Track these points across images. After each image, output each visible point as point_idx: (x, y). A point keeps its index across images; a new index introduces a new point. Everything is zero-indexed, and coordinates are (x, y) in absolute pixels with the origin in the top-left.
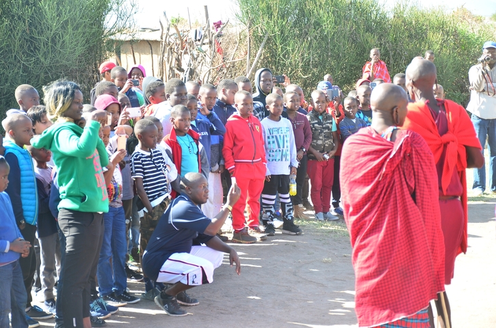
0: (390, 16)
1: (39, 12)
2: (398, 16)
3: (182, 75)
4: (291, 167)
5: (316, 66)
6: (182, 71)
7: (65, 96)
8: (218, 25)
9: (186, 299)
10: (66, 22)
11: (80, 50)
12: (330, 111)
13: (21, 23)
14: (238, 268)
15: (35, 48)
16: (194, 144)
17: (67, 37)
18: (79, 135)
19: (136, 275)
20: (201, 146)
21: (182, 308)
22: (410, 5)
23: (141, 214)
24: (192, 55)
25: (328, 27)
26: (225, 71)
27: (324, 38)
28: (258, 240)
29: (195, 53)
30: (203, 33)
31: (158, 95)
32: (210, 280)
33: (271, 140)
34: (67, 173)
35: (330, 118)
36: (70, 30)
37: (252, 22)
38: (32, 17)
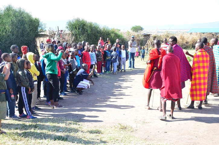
4: (95, 63)
8: (62, 31)
12: (101, 50)
13: (20, 30)
15: (23, 35)
16: (79, 57)
20: (81, 58)
23: (71, 73)
25: (89, 32)
32: (89, 87)
33: (91, 57)
35: (101, 52)
36: (32, 31)
38: (23, 28)
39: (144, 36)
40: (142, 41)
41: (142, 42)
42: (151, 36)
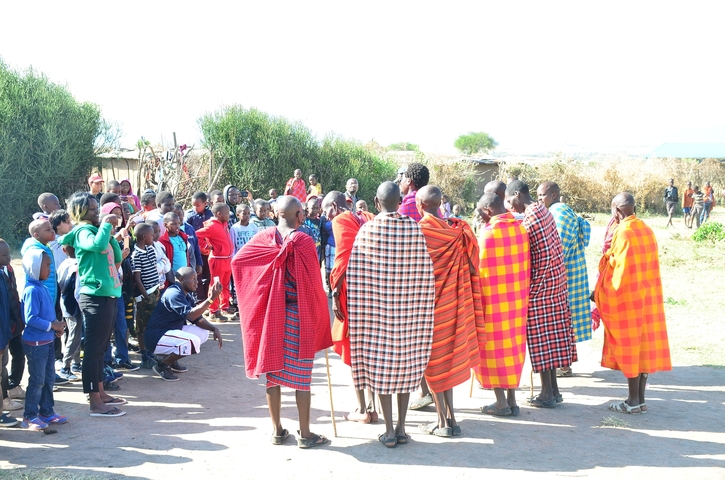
0: (321, 145)
1: (42, 133)
2: (326, 145)
3: (155, 187)
5: (263, 182)
6: (156, 183)
7: (81, 205)
8: (184, 147)
9: (178, 367)
10: (64, 142)
11: (75, 165)
13: (27, 142)
14: (221, 343)
15: (38, 162)
16: (184, 243)
17: (65, 155)
18: (95, 234)
19: (135, 348)
20: (189, 245)
21: (175, 374)
22: (335, 137)
23: (139, 299)
24: (164, 171)
25: (273, 152)
26: (191, 184)
27: (270, 161)
28: (229, 319)
29: (167, 170)
30: (173, 154)
31: (150, 205)
32: (198, 351)
33: (240, 241)
34: (86, 264)
36: (67, 149)
37: (213, 147)
38: (35, 137)
39: (476, 168)
40: (470, 185)
41: (471, 188)
42: (504, 166)
